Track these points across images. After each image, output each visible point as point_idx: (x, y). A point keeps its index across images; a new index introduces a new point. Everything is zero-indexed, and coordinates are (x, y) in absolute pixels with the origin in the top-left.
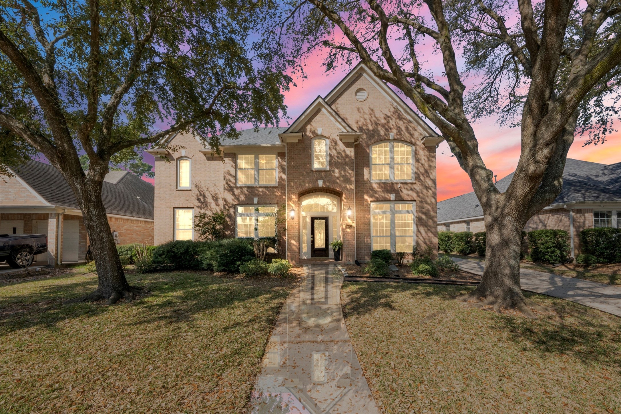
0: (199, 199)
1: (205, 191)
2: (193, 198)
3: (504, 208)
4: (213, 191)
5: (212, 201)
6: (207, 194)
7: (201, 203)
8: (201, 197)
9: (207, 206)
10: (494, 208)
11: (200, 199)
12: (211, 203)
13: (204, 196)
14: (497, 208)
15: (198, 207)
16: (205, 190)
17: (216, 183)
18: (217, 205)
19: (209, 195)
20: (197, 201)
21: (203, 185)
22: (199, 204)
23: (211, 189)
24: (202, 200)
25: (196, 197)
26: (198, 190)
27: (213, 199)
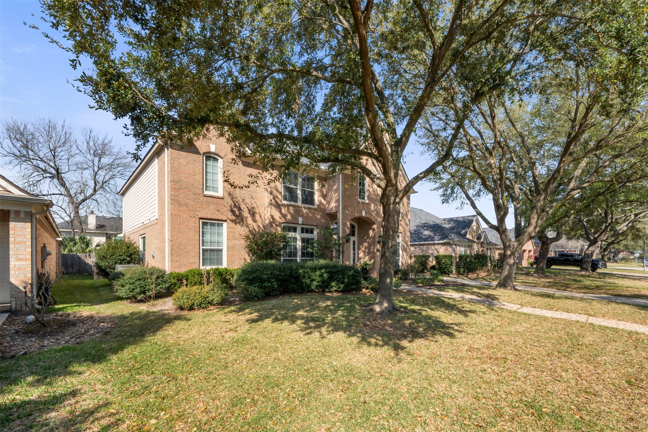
0: (233, 212)
1: (241, 203)
2: (225, 208)
3: (517, 248)
4: (250, 203)
5: (249, 215)
6: (243, 207)
7: (236, 216)
8: (235, 209)
9: (242, 220)
10: (512, 248)
11: (235, 211)
12: (247, 217)
13: (240, 209)
14: (513, 248)
15: (232, 221)
16: (241, 200)
17: (253, 195)
18: (255, 221)
19: (245, 207)
20: (230, 213)
21: (238, 195)
22: (234, 218)
23: (248, 201)
24: (237, 213)
25: (229, 208)
26: (232, 200)
27: (249, 213)
